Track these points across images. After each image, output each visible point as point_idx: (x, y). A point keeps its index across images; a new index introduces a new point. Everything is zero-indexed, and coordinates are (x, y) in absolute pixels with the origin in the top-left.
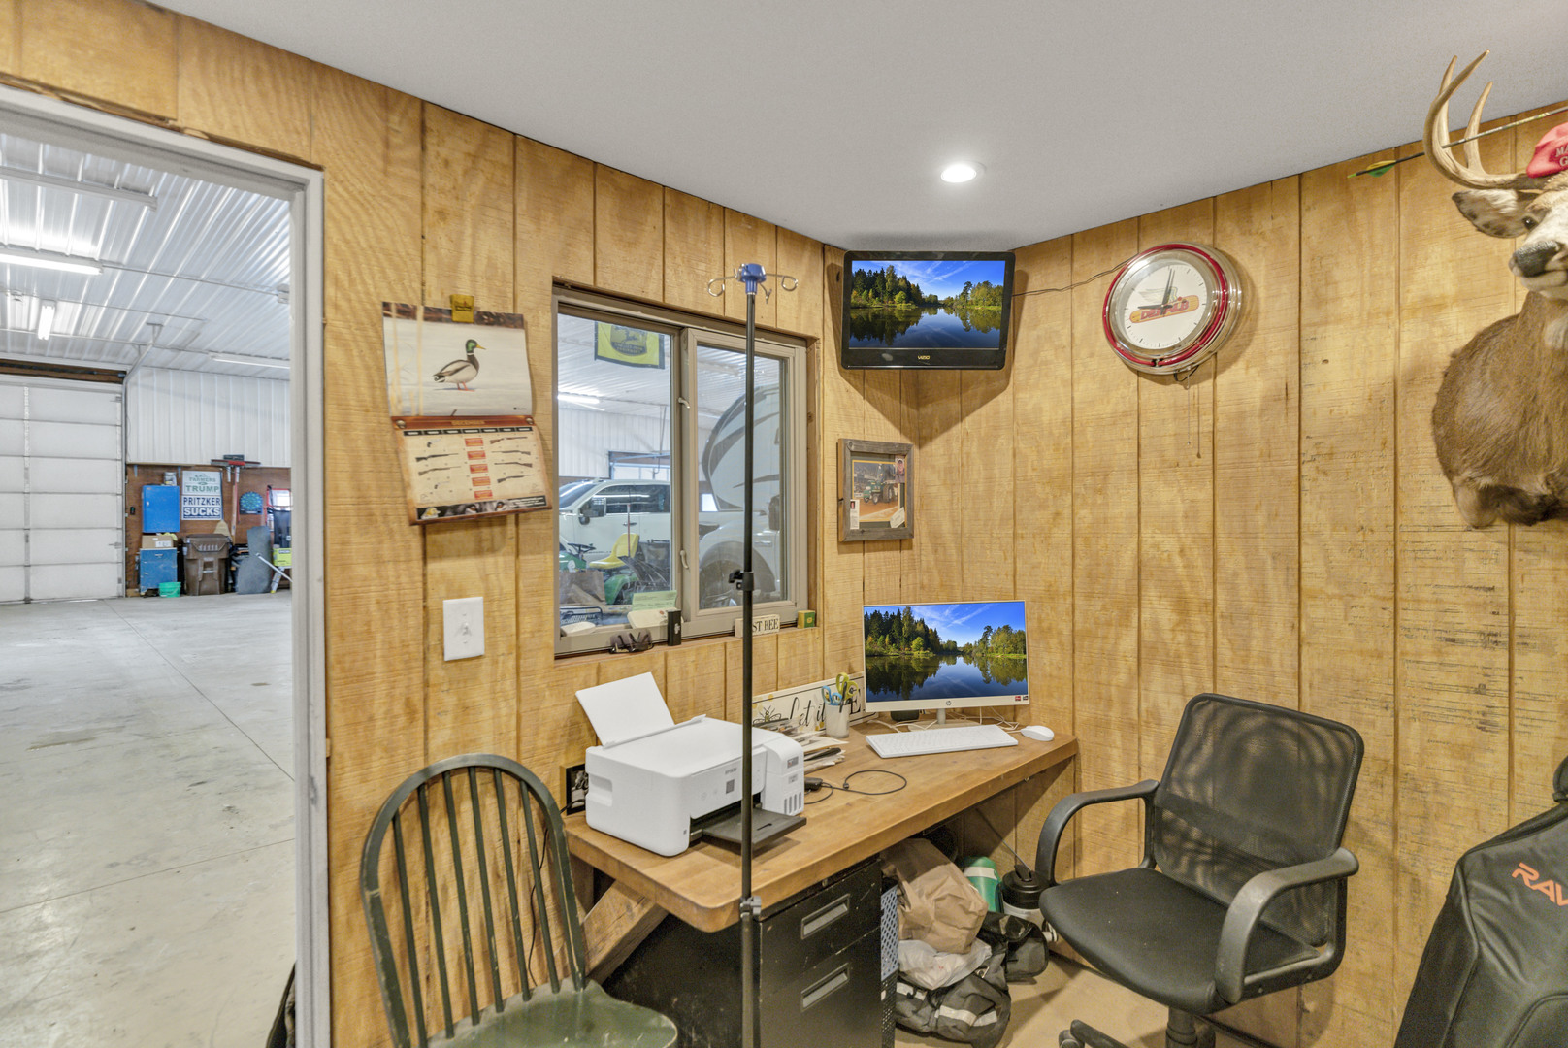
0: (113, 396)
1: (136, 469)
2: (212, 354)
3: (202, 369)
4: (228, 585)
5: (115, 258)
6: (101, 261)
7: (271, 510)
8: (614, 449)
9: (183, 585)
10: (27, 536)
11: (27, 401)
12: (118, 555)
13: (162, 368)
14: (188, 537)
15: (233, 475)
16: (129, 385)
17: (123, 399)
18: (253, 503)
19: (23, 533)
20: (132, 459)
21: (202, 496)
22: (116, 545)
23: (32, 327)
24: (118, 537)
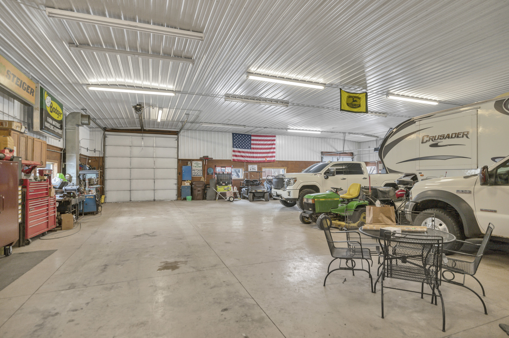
0: (175, 139)
1: (180, 161)
2: (201, 123)
3: (197, 129)
4: (204, 198)
5: (179, 90)
6: (175, 91)
7: (216, 174)
8: (323, 151)
9: (192, 197)
10: (154, 181)
11: (155, 141)
12: (175, 187)
13: (187, 130)
14: (194, 182)
15: (205, 162)
16: (179, 135)
17: (178, 140)
18: (211, 171)
19: (153, 180)
20: (180, 158)
21: (197, 168)
22: (176, 184)
23: (156, 119)
24: (175, 181)
